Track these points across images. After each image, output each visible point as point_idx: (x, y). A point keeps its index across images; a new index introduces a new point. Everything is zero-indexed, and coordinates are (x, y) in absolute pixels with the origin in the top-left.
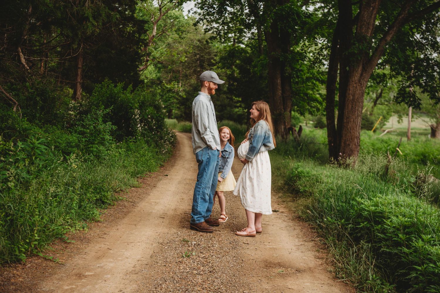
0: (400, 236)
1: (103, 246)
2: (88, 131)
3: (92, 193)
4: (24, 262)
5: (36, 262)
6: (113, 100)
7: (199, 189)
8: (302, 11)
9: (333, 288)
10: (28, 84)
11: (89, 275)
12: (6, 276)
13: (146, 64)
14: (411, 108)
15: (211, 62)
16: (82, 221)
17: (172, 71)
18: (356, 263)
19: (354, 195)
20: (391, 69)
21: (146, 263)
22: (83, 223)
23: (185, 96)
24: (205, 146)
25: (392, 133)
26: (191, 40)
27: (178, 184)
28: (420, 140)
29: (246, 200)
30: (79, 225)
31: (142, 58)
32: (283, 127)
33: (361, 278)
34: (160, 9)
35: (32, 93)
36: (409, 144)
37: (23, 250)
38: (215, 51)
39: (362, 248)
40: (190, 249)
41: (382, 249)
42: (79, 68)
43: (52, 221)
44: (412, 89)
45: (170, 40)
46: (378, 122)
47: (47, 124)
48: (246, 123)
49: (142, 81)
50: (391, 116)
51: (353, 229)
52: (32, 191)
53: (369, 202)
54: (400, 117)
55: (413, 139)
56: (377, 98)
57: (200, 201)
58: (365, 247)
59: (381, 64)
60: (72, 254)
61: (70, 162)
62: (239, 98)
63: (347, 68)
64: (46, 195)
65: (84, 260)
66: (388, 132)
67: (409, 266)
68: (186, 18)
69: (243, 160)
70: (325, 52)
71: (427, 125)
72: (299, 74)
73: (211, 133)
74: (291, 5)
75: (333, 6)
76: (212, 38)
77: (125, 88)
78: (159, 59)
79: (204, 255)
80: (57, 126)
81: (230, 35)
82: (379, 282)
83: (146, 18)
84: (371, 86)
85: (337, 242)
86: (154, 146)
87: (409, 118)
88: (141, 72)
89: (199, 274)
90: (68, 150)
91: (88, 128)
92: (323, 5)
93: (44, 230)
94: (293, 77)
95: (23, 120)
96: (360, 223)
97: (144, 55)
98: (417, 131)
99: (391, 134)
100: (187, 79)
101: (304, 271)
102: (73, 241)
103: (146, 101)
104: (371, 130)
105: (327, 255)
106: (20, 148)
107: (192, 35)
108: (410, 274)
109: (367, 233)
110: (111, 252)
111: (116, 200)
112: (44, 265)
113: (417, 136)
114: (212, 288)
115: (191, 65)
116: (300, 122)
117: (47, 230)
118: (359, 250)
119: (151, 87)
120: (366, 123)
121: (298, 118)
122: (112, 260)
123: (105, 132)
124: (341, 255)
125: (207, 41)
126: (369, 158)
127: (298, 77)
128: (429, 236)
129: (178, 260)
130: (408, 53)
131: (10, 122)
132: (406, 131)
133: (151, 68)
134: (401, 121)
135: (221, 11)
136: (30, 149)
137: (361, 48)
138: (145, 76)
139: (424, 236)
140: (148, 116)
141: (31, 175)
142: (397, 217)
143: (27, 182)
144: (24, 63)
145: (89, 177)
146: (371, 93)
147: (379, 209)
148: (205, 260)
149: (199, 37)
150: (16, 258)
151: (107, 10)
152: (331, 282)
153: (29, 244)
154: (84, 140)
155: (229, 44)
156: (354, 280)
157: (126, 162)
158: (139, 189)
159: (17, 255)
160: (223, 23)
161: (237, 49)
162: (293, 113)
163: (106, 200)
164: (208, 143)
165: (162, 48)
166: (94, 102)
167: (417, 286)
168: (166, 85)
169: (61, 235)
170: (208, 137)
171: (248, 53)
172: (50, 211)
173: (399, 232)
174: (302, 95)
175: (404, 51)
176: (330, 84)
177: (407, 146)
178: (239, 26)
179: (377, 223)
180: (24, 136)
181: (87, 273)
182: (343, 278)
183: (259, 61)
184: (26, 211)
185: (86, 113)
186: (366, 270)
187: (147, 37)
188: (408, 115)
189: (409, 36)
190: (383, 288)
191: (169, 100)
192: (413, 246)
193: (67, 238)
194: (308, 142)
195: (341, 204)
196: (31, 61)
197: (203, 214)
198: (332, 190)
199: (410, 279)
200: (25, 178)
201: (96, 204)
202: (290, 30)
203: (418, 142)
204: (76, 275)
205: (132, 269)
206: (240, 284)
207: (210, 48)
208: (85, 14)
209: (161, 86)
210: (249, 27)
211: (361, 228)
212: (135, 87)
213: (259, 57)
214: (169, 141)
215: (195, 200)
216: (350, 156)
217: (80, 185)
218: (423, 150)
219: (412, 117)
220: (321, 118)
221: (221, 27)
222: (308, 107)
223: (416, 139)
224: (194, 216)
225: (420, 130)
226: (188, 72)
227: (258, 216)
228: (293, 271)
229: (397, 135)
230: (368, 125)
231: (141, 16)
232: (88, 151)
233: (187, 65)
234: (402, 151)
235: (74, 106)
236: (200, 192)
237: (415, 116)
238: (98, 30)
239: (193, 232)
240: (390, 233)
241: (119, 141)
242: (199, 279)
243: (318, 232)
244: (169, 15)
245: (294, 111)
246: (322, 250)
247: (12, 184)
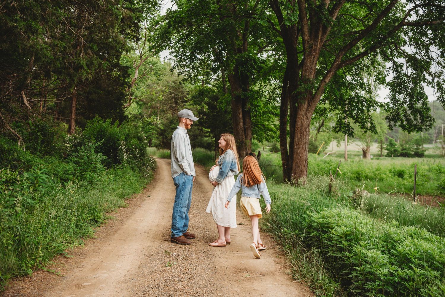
0: (343, 242)
1: (97, 259)
2: (83, 161)
3: (87, 213)
4: (31, 276)
5: (41, 275)
6: (102, 133)
7: (177, 209)
8: (258, 58)
9: (291, 288)
10: (30, 122)
11: (86, 285)
12: (16, 288)
13: (129, 102)
14: (346, 136)
15: (184, 100)
16: (79, 238)
17: (152, 107)
18: (309, 266)
19: (305, 210)
20: (330, 104)
21: (135, 273)
22: (80, 241)
23: (163, 128)
24: (182, 172)
25: (333, 155)
26: (167, 82)
27: (159, 203)
28: (354, 160)
29: (217, 216)
30: (77, 242)
31: (126, 97)
32: (245, 152)
33: (313, 278)
34: (141, 57)
35: (33, 129)
36: (346, 164)
37: (30, 265)
38: (187, 90)
39: (313, 253)
40: (171, 259)
41: (329, 254)
42: (73, 107)
43: (53, 240)
44: (346, 120)
45: (149, 82)
46: (321, 146)
47: (47, 155)
48: (215, 150)
49: (126, 117)
50: (331, 141)
51: (305, 238)
52: (37, 215)
53: (318, 215)
54: (338, 142)
55: (349, 160)
56: (320, 127)
57: (178, 218)
58: (315, 252)
59: (323, 100)
60: (72, 267)
61: (68, 188)
62: (208, 128)
63: (296, 105)
64: (48, 217)
65: (82, 272)
66: (329, 154)
67: (351, 267)
68: (163, 63)
69: (214, 182)
70: (278, 91)
71: (359, 148)
72: (257, 109)
73: (187, 161)
74: (249, 53)
75: (283, 54)
76: (184, 80)
77: (112, 123)
78: (140, 97)
79: (183, 265)
80: (55, 156)
81: (199, 77)
82: (327, 281)
83: (129, 64)
84: (315, 118)
85: (292, 248)
86: (138, 172)
87: (345, 142)
88: (126, 109)
89: (180, 281)
90: (65, 177)
91: (82, 159)
92: (274, 53)
93: (47, 248)
94: (252, 112)
95: (27, 152)
96: (311, 232)
97: (128, 95)
98: (352, 153)
99: (331, 156)
100: (164, 114)
101: (267, 274)
102: (72, 256)
103: (130, 134)
104: (315, 153)
105: (285, 261)
106: (25, 178)
107: (167, 77)
108: (351, 274)
109: (317, 241)
110: (105, 264)
111: (108, 219)
112: (48, 278)
113: (352, 157)
114: (191, 292)
115: (167, 102)
116: (258, 147)
117: (50, 247)
118: (311, 255)
119: (134, 121)
120: (312, 147)
121: (257, 145)
122: (105, 272)
123: (97, 161)
124: (296, 260)
125: (180, 83)
126: (315, 178)
127: (256, 111)
128: (366, 242)
129: (162, 269)
130: (343, 91)
131: (16, 154)
132: (344, 153)
133: (134, 105)
134: (339, 145)
135: (192, 58)
136: (34, 179)
137: (306, 87)
138: (129, 112)
139: (361, 242)
140: (132, 146)
141: (35, 200)
142: (340, 226)
143: (32, 206)
144: (27, 104)
145: (85, 200)
146: (315, 123)
147: (325, 221)
148: (185, 268)
149: (173, 79)
150: (23, 273)
151: (99, 60)
152: (289, 282)
153: (34, 260)
154: (79, 168)
155: (199, 84)
156: (307, 280)
157: (114, 186)
158: (126, 209)
159: (24, 270)
160: (193, 68)
161: (205, 88)
162: (252, 140)
163: (98, 220)
164: (185, 169)
165: (143, 88)
166: (86, 135)
167: (357, 283)
168: (146, 119)
169: (62, 251)
170: (185, 165)
171: (214, 92)
172: (52, 231)
173: (342, 239)
174: (260, 126)
175: (339, 90)
176: (282, 116)
177: (345, 165)
178: (207, 70)
179: (325, 232)
180: (28, 167)
181: (85, 284)
182: (298, 279)
183: (224, 99)
184: (32, 232)
185: (80, 145)
186: (317, 271)
187: (130, 79)
188: (344, 140)
189: (343, 78)
190: (331, 286)
191: (150, 131)
192: (353, 251)
193: (66, 254)
194: (266, 164)
195: (295, 217)
196: (32, 102)
197: (181, 229)
198: (287, 205)
199: (352, 278)
200: (30, 204)
201: (90, 223)
202: (249, 74)
203: (353, 162)
204: (76, 286)
205: (123, 278)
206: (214, 288)
207: (183, 88)
208: (80, 63)
209: (142, 120)
210: (215, 70)
211: (312, 237)
212: (121, 122)
213: (224, 96)
214: (151, 167)
215: (174, 218)
216: (300, 176)
217: (77, 208)
218: (357, 168)
219: (348, 141)
220: (276, 144)
221: (191, 71)
222: (265, 135)
223: (351, 160)
224: (174, 231)
225: (354, 152)
226: (165, 108)
227: (226, 229)
228: (258, 275)
229: (336, 157)
230: (314, 149)
231: (125, 63)
232: (83, 178)
233: (164, 103)
234: (341, 171)
235: (70, 140)
236: (177, 211)
237: (350, 141)
238: (91, 76)
239: (173, 244)
240: (335, 241)
241: (108, 168)
242: (180, 285)
243: (277, 241)
244: (148, 61)
245: (254, 139)
246: (281, 256)
247: (19, 208)
